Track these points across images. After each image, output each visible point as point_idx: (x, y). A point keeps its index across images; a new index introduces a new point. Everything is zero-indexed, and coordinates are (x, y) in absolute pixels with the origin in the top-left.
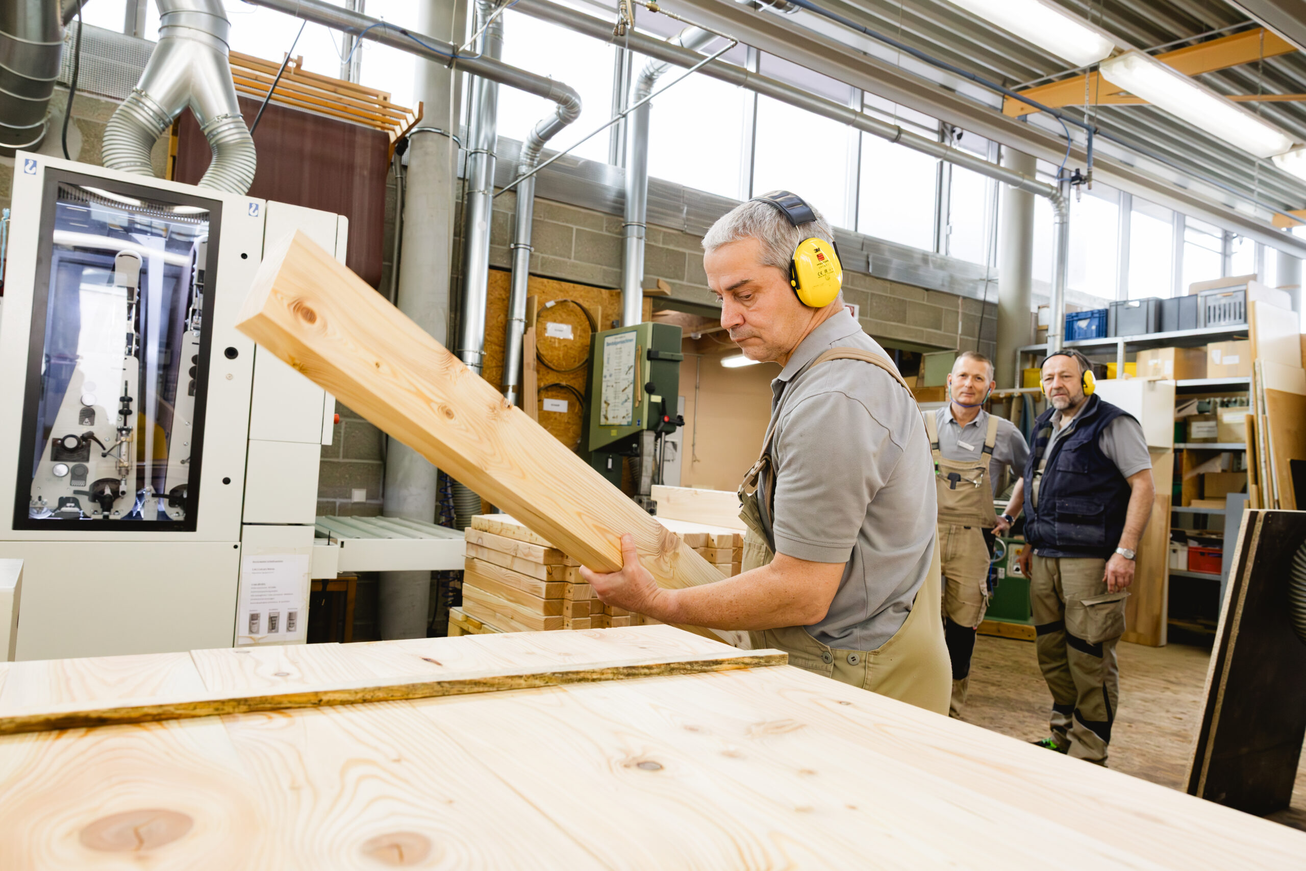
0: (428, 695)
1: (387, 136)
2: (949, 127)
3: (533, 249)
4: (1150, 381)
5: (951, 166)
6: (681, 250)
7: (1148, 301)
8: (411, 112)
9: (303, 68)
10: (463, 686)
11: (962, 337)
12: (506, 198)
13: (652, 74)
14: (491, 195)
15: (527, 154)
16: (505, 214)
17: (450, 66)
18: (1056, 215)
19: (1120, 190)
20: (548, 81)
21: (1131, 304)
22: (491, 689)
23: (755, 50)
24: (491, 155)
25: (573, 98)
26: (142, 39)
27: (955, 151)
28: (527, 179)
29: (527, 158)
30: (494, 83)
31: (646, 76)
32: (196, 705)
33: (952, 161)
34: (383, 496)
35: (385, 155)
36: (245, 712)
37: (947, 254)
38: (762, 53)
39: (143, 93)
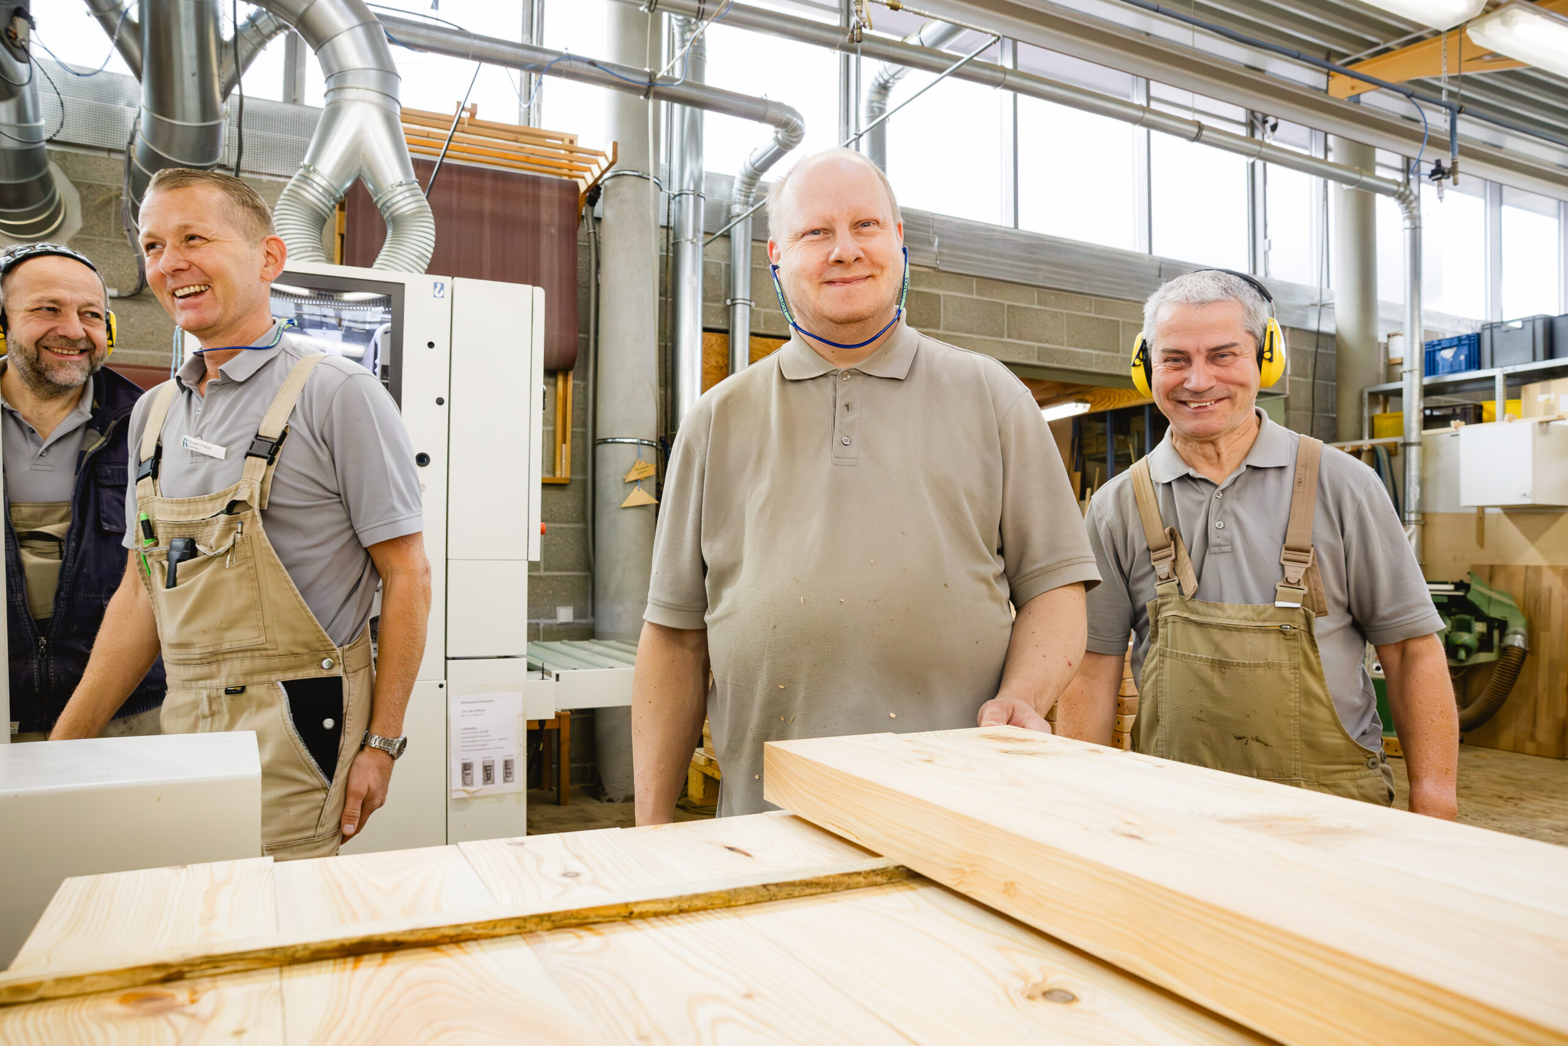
0: (753, 901)
1: (576, 186)
2: (1260, 116)
3: (753, 304)
4: (1541, 423)
5: (1265, 165)
6: (934, 291)
7: (1533, 320)
8: (603, 154)
9: (478, 117)
10: (792, 888)
11: (1292, 378)
12: (719, 246)
13: (887, 82)
14: (700, 244)
15: (740, 190)
16: (718, 265)
17: (647, 96)
18: (1405, 219)
19: (1486, 180)
20: (763, 102)
21: (1512, 325)
22: (825, 890)
23: (1011, 41)
24: (698, 196)
25: (795, 119)
26: (303, 105)
27: (1270, 146)
28: (743, 222)
29: (741, 195)
30: (698, 110)
31: (880, 85)
32: (495, 924)
33: (1266, 159)
34: (593, 614)
35: (576, 208)
36: (549, 930)
37: (1266, 275)
38: (1019, 43)
39: (311, 168)
